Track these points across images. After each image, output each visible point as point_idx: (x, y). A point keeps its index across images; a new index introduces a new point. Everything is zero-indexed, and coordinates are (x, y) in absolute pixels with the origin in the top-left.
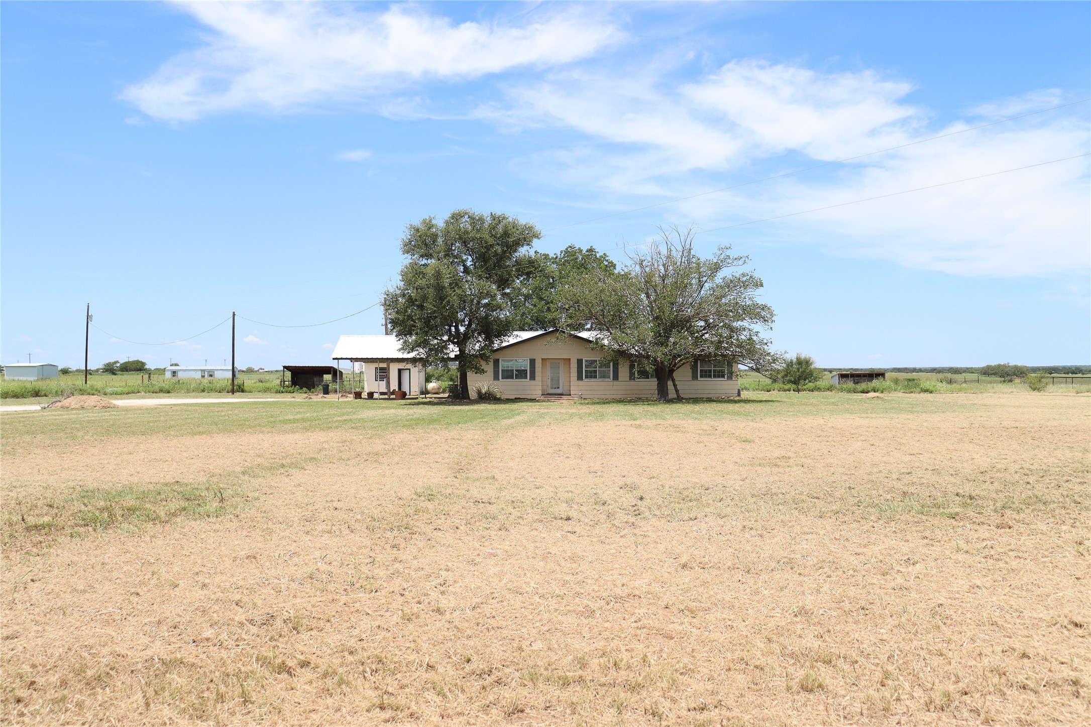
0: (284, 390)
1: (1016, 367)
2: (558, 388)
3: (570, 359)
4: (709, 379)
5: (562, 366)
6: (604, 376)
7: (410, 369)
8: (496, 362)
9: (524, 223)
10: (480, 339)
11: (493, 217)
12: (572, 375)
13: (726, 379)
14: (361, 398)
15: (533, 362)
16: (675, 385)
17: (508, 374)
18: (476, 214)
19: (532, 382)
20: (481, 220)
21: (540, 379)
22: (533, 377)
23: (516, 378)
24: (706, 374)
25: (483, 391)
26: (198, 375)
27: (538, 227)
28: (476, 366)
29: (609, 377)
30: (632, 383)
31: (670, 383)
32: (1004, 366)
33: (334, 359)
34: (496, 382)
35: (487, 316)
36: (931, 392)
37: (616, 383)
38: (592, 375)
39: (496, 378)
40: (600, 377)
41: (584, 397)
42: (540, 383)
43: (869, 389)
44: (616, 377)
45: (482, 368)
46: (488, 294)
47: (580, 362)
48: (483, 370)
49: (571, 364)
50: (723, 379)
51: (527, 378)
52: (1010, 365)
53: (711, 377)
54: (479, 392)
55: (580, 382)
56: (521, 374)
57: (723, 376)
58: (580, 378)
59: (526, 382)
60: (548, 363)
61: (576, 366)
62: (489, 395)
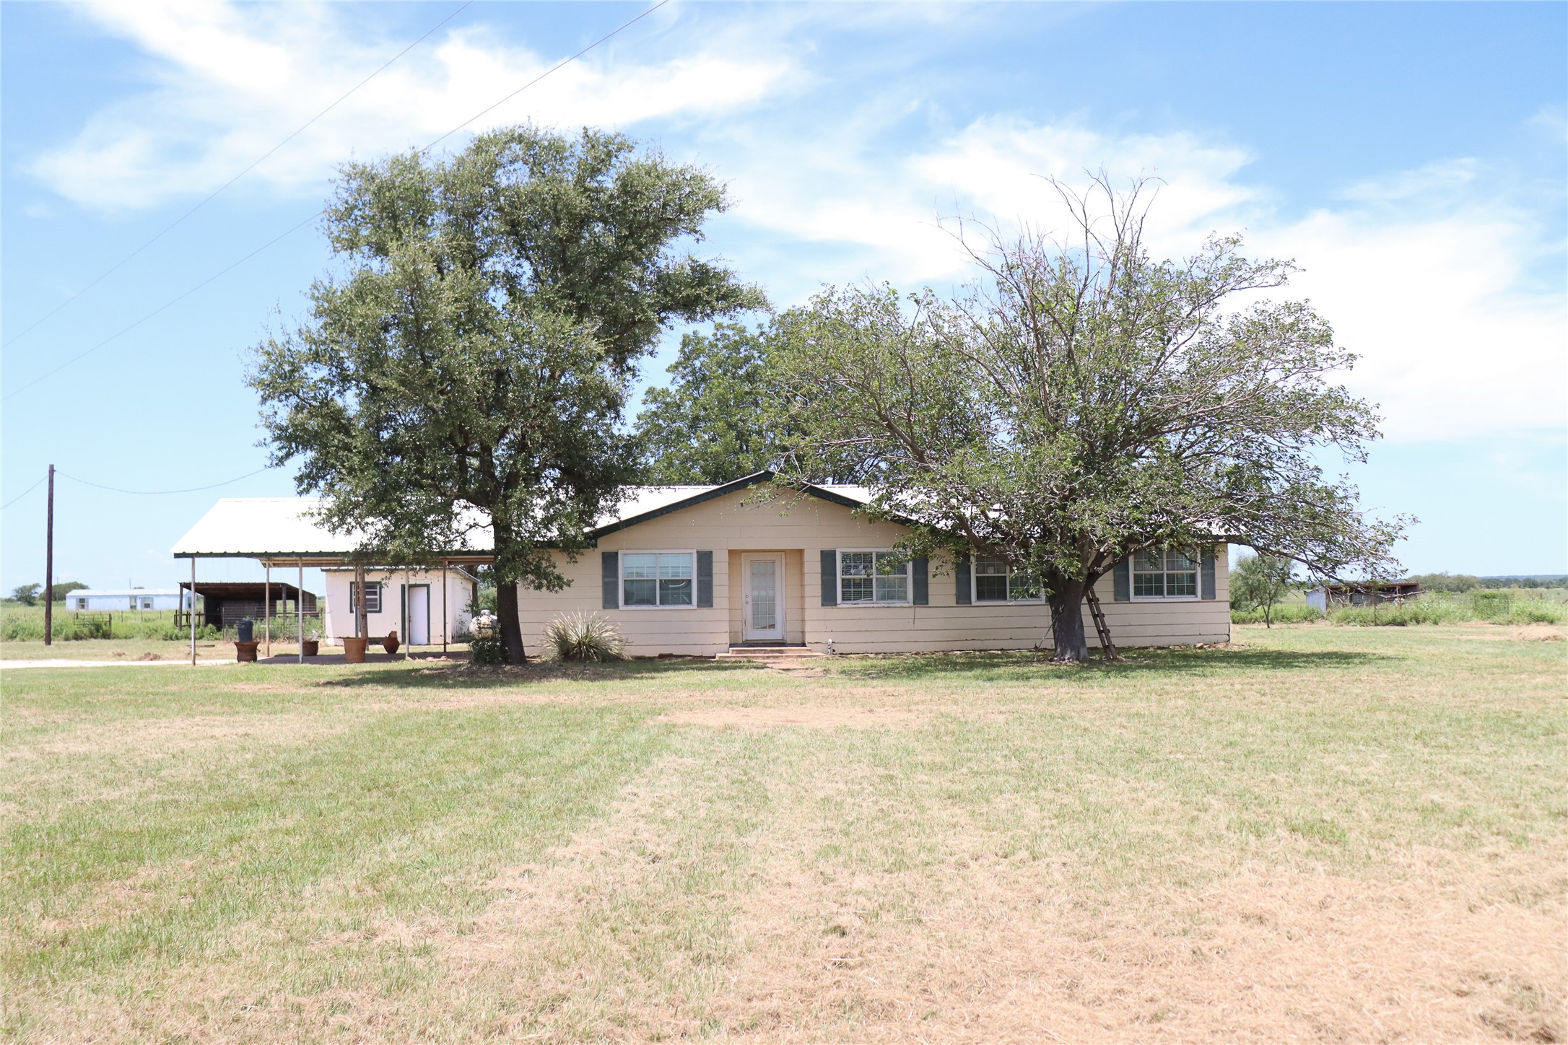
0: (180, 634)
1: (1460, 578)
2: (773, 626)
3: (801, 552)
4: (1157, 599)
5: (780, 571)
6: (890, 594)
7: (428, 586)
8: (610, 561)
9: (679, 166)
10: (562, 497)
11: (590, 140)
12: (808, 591)
13: (1199, 598)
14: (254, 659)
15: (705, 559)
16: (1097, 616)
17: (640, 594)
18: (541, 133)
19: (705, 612)
20: (556, 150)
21: (725, 603)
22: (706, 600)
23: (662, 603)
24: (1150, 587)
25: (574, 639)
26: (125, 605)
27: (716, 178)
28: (538, 567)
29: (904, 598)
30: (963, 611)
31: (1085, 610)
32: (1441, 576)
33: (177, 556)
34: (609, 614)
35: (576, 422)
36: (1552, 622)
37: (921, 611)
38: (857, 591)
39: (609, 601)
40: (883, 598)
41: (839, 649)
42: (725, 615)
43: (1407, 618)
44: (921, 597)
45: (557, 572)
46: (576, 361)
47: (828, 558)
48: (559, 578)
49: (806, 565)
50: (1191, 598)
51: (690, 603)
52: (1449, 574)
53: (1162, 593)
54: (563, 641)
55: (829, 611)
56: (673, 591)
57: (1192, 591)
58: (828, 599)
59: (688, 613)
60: (745, 561)
61: (817, 567)
62: (589, 646)
